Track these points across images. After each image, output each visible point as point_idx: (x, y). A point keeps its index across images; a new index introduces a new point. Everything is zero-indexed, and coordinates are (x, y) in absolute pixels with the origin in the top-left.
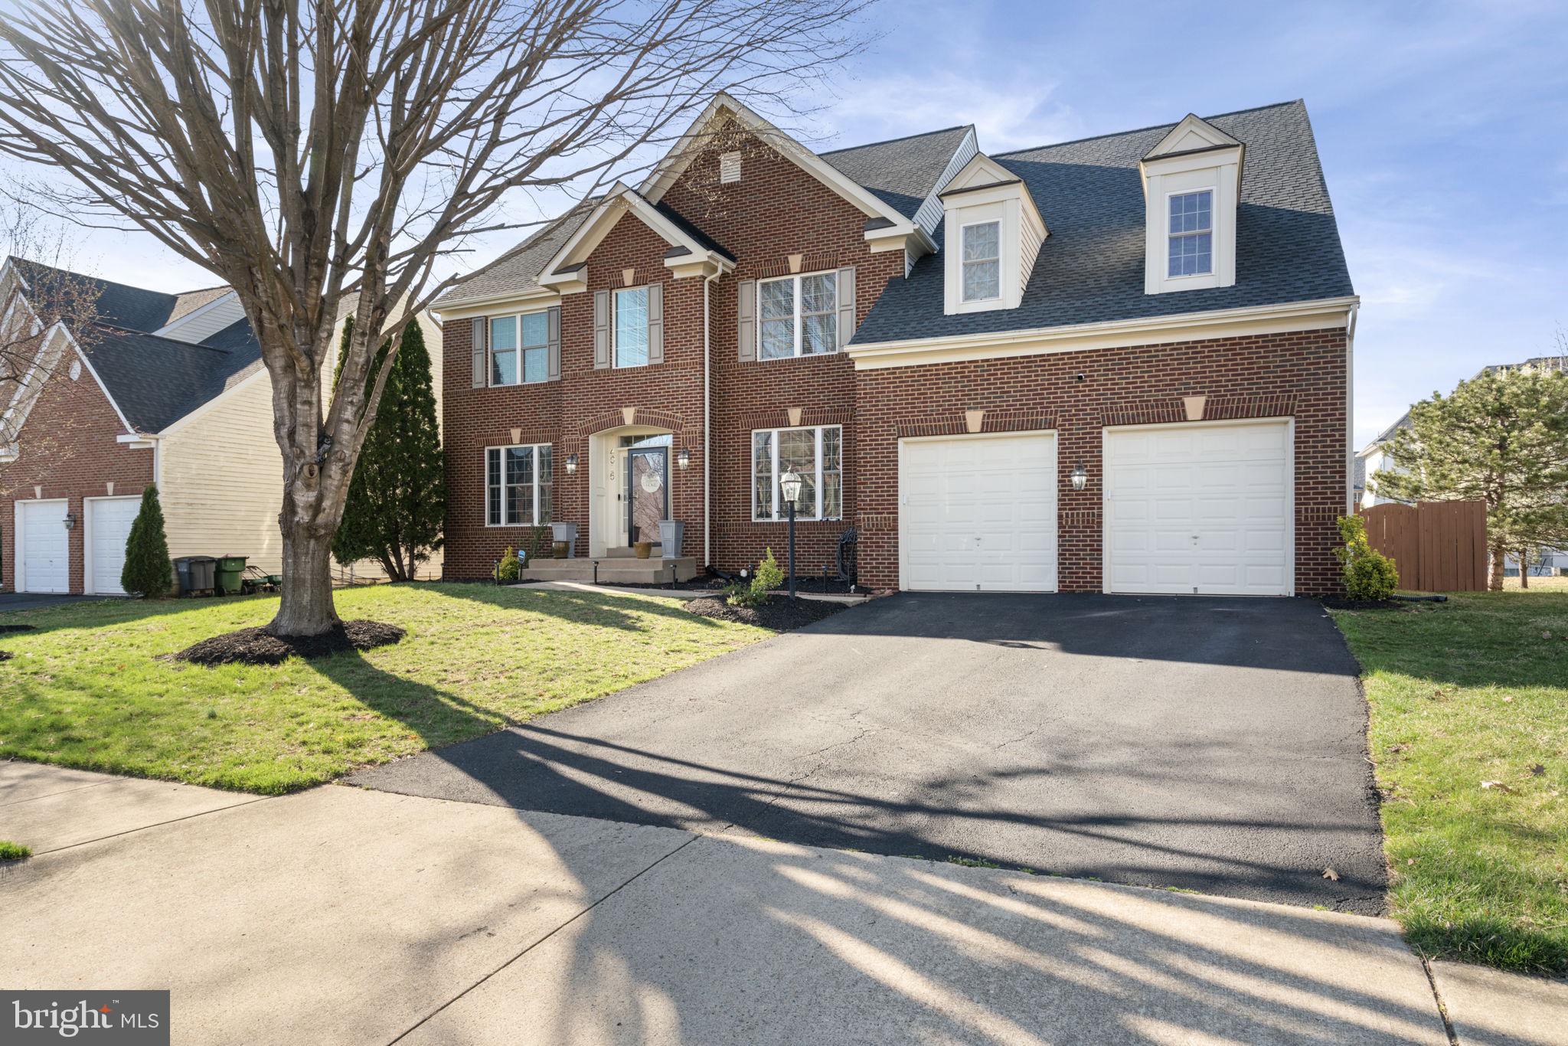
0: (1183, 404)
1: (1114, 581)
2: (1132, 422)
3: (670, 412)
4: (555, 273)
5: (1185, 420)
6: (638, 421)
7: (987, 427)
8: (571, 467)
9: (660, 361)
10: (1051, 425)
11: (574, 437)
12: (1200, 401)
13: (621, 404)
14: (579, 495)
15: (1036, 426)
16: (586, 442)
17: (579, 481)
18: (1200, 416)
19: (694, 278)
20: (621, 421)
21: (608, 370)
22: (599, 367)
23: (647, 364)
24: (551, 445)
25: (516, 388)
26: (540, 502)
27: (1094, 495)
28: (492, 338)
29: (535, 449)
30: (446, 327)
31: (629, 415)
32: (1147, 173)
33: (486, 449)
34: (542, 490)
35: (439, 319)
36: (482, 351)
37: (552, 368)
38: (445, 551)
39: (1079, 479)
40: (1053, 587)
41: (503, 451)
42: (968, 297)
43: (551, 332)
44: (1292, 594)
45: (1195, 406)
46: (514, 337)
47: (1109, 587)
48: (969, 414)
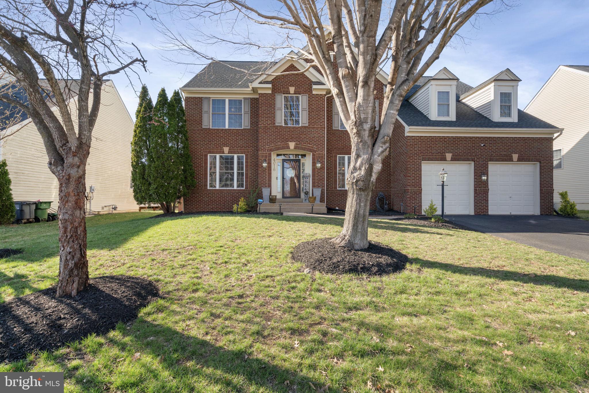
0: (512, 156)
1: (493, 210)
2: (497, 160)
3: (311, 146)
4: (260, 83)
5: (512, 161)
6: (296, 148)
7: (453, 159)
8: (265, 165)
9: (307, 125)
10: (473, 160)
11: (265, 152)
12: (517, 155)
13: (288, 140)
14: (267, 176)
15: (468, 160)
16: (270, 154)
17: (267, 171)
18: (516, 160)
19: (322, 95)
20: (288, 147)
21: (282, 126)
22: (277, 124)
23: (300, 126)
24: (244, 155)
25: (226, 130)
26: (238, 179)
27: (486, 183)
28: (213, 107)
29: (236, 156)
30: (187, 99)
31: (292, 145)
32: (493, 84)
33: (209, 155)
34: (238, 174)
35: (183, 95)
36: (208, 112)
37: (245, 123)
38: (184, 199)
39: (484, 178)
40: (472, 213)
41: (218, 156)
42: (439, 115)
43: (245, 108)
44: (539, 214)
45: (515, 157)
46: (225, 108)
47: (490, 213)
48: (447, 154)
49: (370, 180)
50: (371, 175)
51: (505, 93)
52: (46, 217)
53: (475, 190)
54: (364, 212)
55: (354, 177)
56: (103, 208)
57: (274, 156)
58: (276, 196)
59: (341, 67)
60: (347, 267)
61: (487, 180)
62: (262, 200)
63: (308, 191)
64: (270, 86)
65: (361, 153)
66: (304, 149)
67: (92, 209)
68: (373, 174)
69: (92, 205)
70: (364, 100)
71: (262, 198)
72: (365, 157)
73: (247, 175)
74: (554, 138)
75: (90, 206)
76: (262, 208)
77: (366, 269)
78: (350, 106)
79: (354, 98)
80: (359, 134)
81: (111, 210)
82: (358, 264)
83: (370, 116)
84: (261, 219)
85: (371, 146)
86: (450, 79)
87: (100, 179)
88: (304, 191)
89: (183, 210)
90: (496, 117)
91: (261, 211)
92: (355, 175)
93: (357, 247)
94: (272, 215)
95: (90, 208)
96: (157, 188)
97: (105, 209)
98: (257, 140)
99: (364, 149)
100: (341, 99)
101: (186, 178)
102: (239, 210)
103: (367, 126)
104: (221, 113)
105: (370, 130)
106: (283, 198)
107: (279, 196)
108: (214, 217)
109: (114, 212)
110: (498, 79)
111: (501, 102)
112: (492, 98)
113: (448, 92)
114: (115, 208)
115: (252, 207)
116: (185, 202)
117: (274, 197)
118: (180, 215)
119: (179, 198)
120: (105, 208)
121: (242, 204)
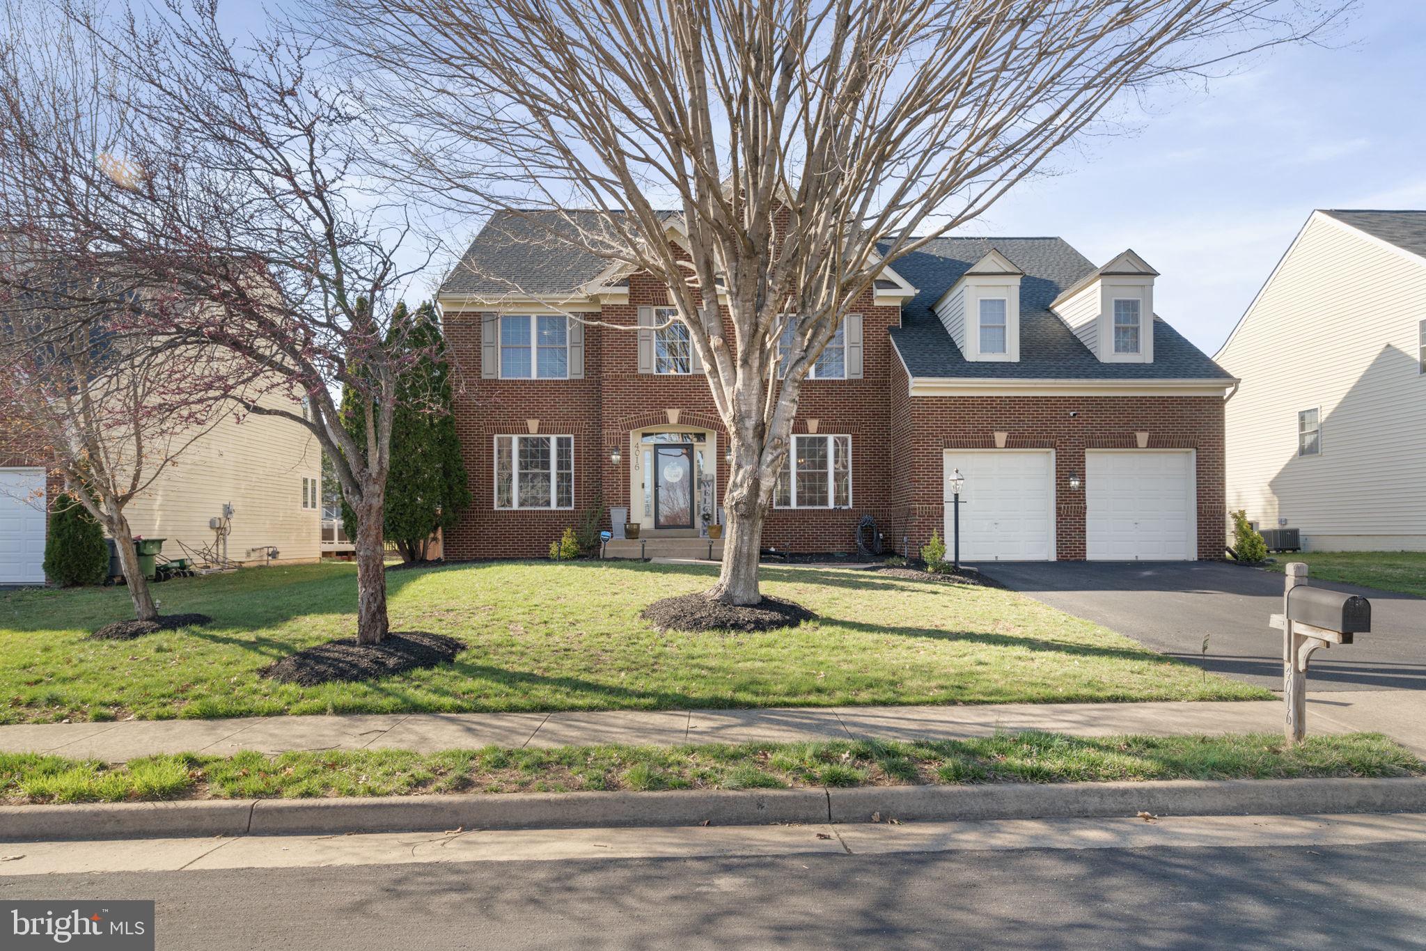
0: (1135, 437)
2: (1104, 446)
3: (714, 416)
4: (604, 285)
5: (1137, 447)
6: (682, 421)
7: (1009, 445)
8: (616, 458)
10: (1052, 446)
11: (615, 431)
12: (1146, 435)
13: (664, 405)
14: (621, 483)
15: (1042, 445)
16: (627, 436)
17: (620, 470)
18: (1145, 445)
20: (665, 420)
21: (652, 375)
22: (640, 371)
23: (691, 373)
24: (572, 436)
25: (532, 382)
26: (558, 487)
27: (1080, 494)
28: (503, 334)
29: (553, 439)
30: (448, 316)
31: (673, 415)
32: (1099, 282)
33: (496, 437)
34: (560, 476)
35: (441, 310)
36: (493, 345)
37: (573, 367)
38: (444, 533)
39: (1075, 483)
40: (1053, 557)
41: (515, 439)
42: (983, 350)
43: (572, 334)
44: (1196, 559)
45: (1142, 438)
46: (529, 334)
47: (1091, 556)
48: (997, 434)
49: (756, 503)
50: (757, 495)
51: (1126, 303)
52: (153, 572)
53: (1058, 509)
54: (748, 549)
55: (733, 498)
56: (248, 554)
57: (635, 438)
58: (638, 525)
59: (713, 334)
60: (712, 624)
61: (1083, 487)
62: (609, 534)
63: (710, 512)
64: (625, 290)
65: (743, 463)
66: (700, 424)
67: (228, 556)
68: (761, 493)
69: (228, 547)
70: (744, 385)
71: (609, 529)
72: (749, 468)
73: (578, 479)
74: (1225, 397)
75: (225, 549)
76: (609, 549)
77: (738, 627)
78: (728, 392)
79: (732, 380)
80: (738, 433)
81: (266, 558)
82: (729, 620)
83: (754, 408)
84: (604, 568)
85: (757, 452)
86: (1006, 274)
87: (243, 487)
88: (702, 512)
89: (442, 556)
90: (1107, 353)
91: (607, 556)
92: (735, 494)
93: (737, 601)
94: (629, 563)
95: (225, 553)
96: (393, 509)
97: (254, 556)
98: (599, 404)
99: (747, 456)
100: (716, 380)
101: (450, 488)
102: (562, 554)
103: (750, 423)
104: (521, 345)
105: (756, 428)
106: (656, 528)
107: (647, 523)
108: (514, 566)
109: (273, 562)
110: (1110, 270)
111: (1117, 322)
112: (1099, 312)
113: (1003, 301)
114: (274, 555)
115: (589, 548)
116: (445, 537)
117: (635, 527)
118: (438, 564)
119: (435, 529)
120: (252, 554)
121: (568, 541)
